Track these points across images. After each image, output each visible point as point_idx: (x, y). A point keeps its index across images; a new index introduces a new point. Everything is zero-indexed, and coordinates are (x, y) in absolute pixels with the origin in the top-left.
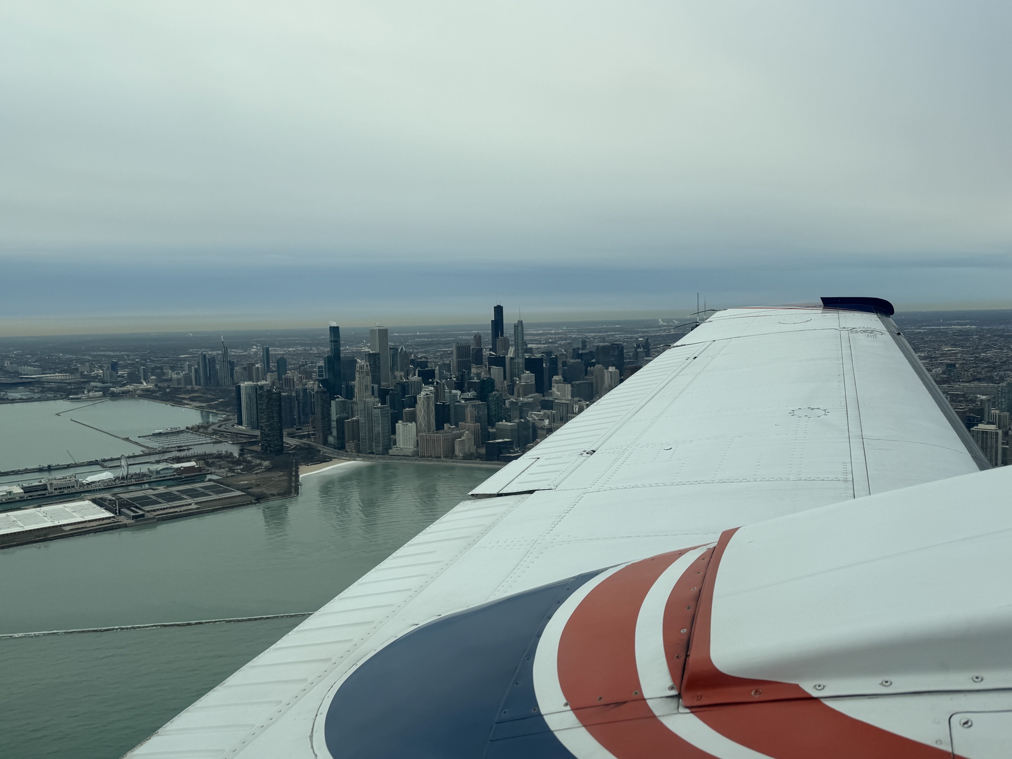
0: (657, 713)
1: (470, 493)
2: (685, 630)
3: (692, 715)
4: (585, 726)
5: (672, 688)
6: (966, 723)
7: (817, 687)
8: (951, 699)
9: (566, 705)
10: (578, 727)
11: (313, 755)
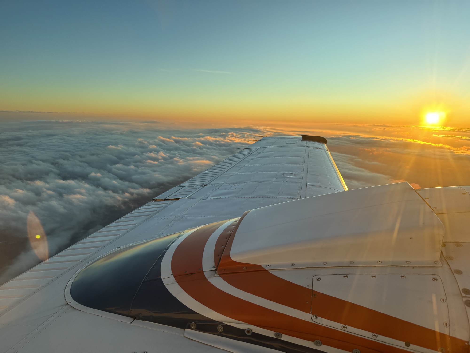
0: (207, 277)
1: (153, 199)
2: (224, 246)
3: (220, 277)
4: (177, 283)
5: (214, 267)
6: (319, 279)
7: (268, 266)
8: (315, 270)
9: (172, 275)
10: (175, 283)
11: (64, 297)
